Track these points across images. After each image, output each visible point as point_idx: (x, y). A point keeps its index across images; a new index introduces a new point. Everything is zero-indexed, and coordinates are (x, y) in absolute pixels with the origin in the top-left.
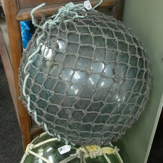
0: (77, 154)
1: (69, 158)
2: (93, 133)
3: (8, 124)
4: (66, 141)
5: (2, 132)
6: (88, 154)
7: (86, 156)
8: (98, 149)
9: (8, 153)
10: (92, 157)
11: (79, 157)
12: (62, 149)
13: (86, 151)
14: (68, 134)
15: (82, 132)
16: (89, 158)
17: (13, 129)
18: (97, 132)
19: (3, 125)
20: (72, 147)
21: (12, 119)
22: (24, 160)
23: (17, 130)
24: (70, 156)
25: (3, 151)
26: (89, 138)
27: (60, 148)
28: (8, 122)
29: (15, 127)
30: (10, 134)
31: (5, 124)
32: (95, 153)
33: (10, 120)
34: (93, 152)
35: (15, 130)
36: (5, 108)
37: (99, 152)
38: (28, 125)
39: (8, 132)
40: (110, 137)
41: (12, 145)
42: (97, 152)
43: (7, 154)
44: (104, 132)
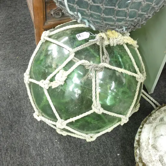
0: (97, 39)
1: (88, 43)
2: (118, 9)
3: (19, 25)
4: (86, 23)
5: (13, 32)
6: (108, 41)
7: (106, 43)
8: (120, 36)
9: (20, 53)
10: (112, 45)
11: (98, 43)
12: (80, 35)
13: (106, 38)
14: (91, 11)
15: (107, 7)
16: (109, 45)
17: (24, 30)
18: (123, 9)
19: (14, 26)
20: (91, 34)
21: (23, 21)
22: (40, 47)
23: (28, 32)
24: (89, 41)
25: (14, 50)
26: (113, 17)
27: (78, 35)
28: (18, 23)
29: (26, 28)
30: (21, 35)
31: (16, 25)
32: (116, 39)
33: (21, 22)
34: (114, 39)
35: (26, 31)
36: (15, 9)
37: (120, 39)
38: (42, 17)
39: (19, 33)
40: (136, 19)
41: (24, 45)
42: (118, 39)
43: (18, 53)
44: (130, 10)
